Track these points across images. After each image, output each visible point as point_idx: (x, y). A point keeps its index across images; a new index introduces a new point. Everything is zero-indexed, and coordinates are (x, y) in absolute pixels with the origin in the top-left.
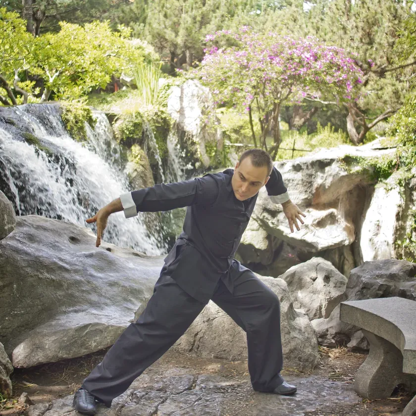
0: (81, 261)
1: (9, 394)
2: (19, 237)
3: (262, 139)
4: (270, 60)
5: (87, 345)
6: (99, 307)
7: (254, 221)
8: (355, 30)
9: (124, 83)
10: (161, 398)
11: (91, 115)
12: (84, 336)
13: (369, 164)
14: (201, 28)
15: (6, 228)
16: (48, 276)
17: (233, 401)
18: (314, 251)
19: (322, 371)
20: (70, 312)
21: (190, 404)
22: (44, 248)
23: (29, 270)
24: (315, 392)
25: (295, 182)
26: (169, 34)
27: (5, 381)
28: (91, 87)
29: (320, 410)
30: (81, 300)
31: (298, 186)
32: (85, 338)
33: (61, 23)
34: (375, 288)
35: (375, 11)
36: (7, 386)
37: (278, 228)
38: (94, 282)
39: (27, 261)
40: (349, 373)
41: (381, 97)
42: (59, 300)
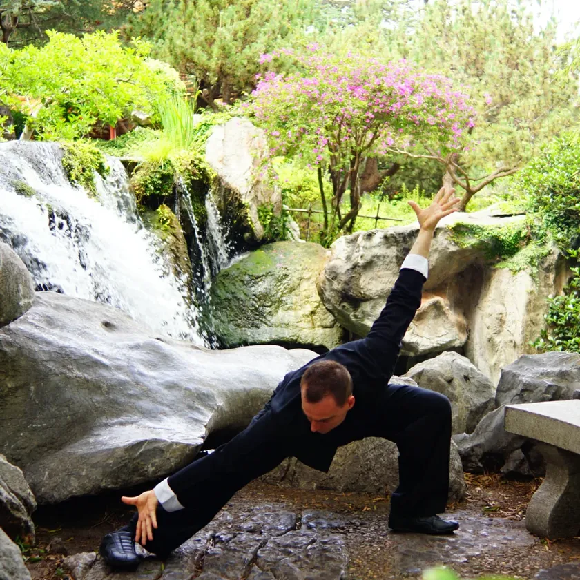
0: (125, 354)
1: (30, 541)
2: (33, 319)
3: (335, 203)
4: (350, 91)
5: (141, 471)
6: (155, 417)
7: (329, 314)
8: (457, 56)
10: (258, 541)
11: (102, 160)
12: (137, 458)
13: (490, 235)
14: (243, 48)
15: (22, 303)
16: (80, 374)
17: (361, 543)
18: (412, 354)
19: (470, 505)
20: (114, 424)
21: (301, 547)
22: (70, 335)
23: (51, 365)
24: (470, 531)
25: (388, 260)
26: (199, 55)
27: (26, 522)
28: (90, 125)
29: (486, 553)
30: (127, 408)
31: (392, 265)
32: (138, 461)
33: (48, 32)
34: (541, 391)
35: (485, 30)
36: (28, 529)
37: (364, 323)
38: (146, 383)
39: (49, 352)
40: (509, 506)
41: (493, 149)
42: (97, 409)
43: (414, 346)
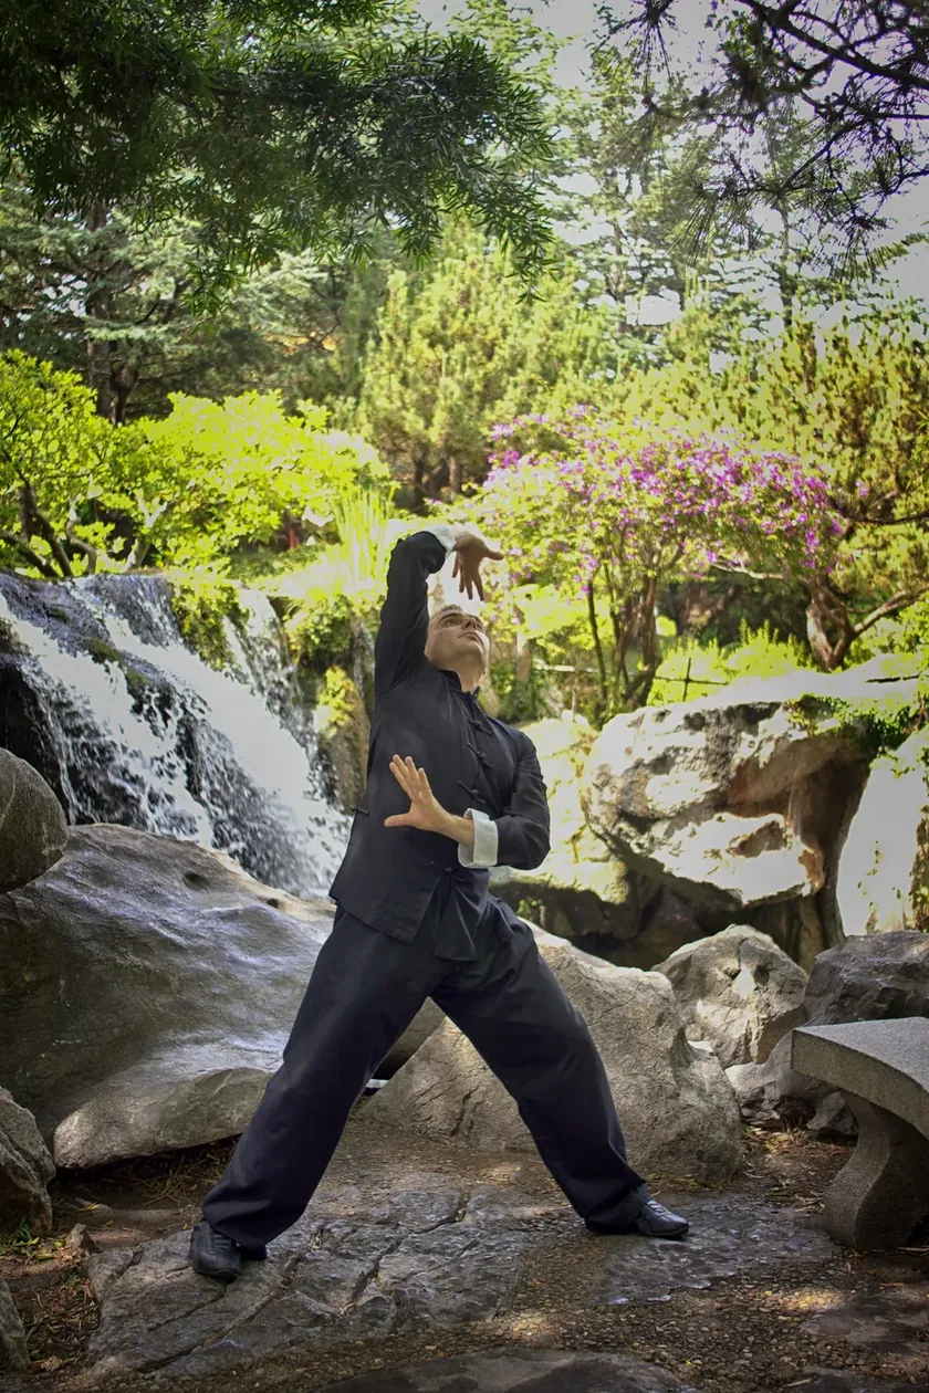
0: (211, 929)
1: (44, 1227)
2: (73, 872)
3: (618, 657)
4: (635, 482)
5: (222, 1118)
6: (250, 1032)
7: (599, 840)
8: (825, 414)
9: (311, 530)
10: (387, 1240)
11: (236, 600)
12: (216, 1098)
13: (857, 714)
14: (481, 408)
15: (45, 852)
16: (137, 960)
17: (547, 1249)
18: (732, 908)
19: (751, 1184)
20: (184, 1043)
21: (451, 1255)
22: (129, 899)
23: (93, 946)
24: (734, 1232)
25: (691, 755)
26: (412, 422)
27: (37, 1197)
28: (237, 537)
29: (746, 1274)
30: (208, 1016)
31: (698, 762)
32: (217, 1103)
33: (172, 396)
34: (871, 997)
35: (871, 372)
36: (40, 1207)
37: (652, 856)
38: (240, 976)
39: (91, 926)
40: (812, 1187)
41: (884, 564)
42: (160, 1017)
43: (734, 894)
